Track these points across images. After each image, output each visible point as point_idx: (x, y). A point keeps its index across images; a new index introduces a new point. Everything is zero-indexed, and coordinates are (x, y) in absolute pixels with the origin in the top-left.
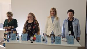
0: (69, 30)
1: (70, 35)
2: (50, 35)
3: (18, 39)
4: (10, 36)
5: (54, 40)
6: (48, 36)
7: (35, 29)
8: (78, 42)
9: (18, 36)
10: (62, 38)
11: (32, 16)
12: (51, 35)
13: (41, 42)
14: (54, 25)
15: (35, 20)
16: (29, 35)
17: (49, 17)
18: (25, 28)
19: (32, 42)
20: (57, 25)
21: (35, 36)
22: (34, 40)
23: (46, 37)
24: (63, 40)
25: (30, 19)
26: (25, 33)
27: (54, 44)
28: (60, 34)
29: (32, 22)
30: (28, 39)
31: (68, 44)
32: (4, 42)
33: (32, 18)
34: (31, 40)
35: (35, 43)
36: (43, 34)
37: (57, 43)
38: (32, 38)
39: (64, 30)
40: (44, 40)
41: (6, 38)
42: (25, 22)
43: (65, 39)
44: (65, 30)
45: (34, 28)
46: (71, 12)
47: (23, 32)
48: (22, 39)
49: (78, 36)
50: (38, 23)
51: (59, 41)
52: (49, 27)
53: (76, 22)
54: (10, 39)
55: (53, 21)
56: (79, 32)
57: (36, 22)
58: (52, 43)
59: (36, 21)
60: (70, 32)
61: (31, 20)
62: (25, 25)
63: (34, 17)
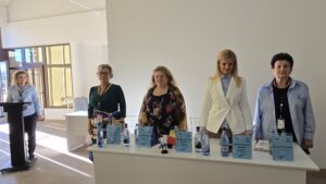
0: (278, 117)
1: (279, 131)
2: (216, 132)
3: (126, 141)
4: (105, 133)
5: (230, 147)
6: (211, 135)
7: (173, 112)
8: (308, 152)
9: (125, 133)
10: (254, 142)
11: (164, 75)
12: (220, 131)
13: (190, 151)
14: (228, 101)
15: (172, 88)
16: (155, 131)
17: (213, 79)
18: (144, 109)
19: (165, 152)
20: (240, 103)
21: (172, 134)
22: (170, 146)
23: (206, 137)
24: (258, 146)
25: (158, 84)
26: (146, 124)
27: (230, 159)
28: (248, 128)
29: (165, 92)
30: (154, 142)
31: (274, 159)
32: (90, 149)
33: (165, 80)
34: (162, 146)
35: (173, 153)
36: (198, 128)
37: (240, 156)
38: (164, 139)
39: (260, 117)
40: (199, 146)
41: (96, 138)
42: (145, 92)
43: (265, 145)
44: (265, 117)
45: (169, 109)
46: (284, 62)
47: (141, 121)
48: (137, 140)
49: (308, 136)
50: (181, 96)
51: (244, 150)
52: (215, 106)
53: (301, 92)
54: (105, 141)
55: (225, 89)
56: (309, 122)
57: (176, 93)
58: (225, 154)
59: (176, 89)
60: (281, 124)
61: (162, 86)
62: (144, 103)
63: (170, 78)
